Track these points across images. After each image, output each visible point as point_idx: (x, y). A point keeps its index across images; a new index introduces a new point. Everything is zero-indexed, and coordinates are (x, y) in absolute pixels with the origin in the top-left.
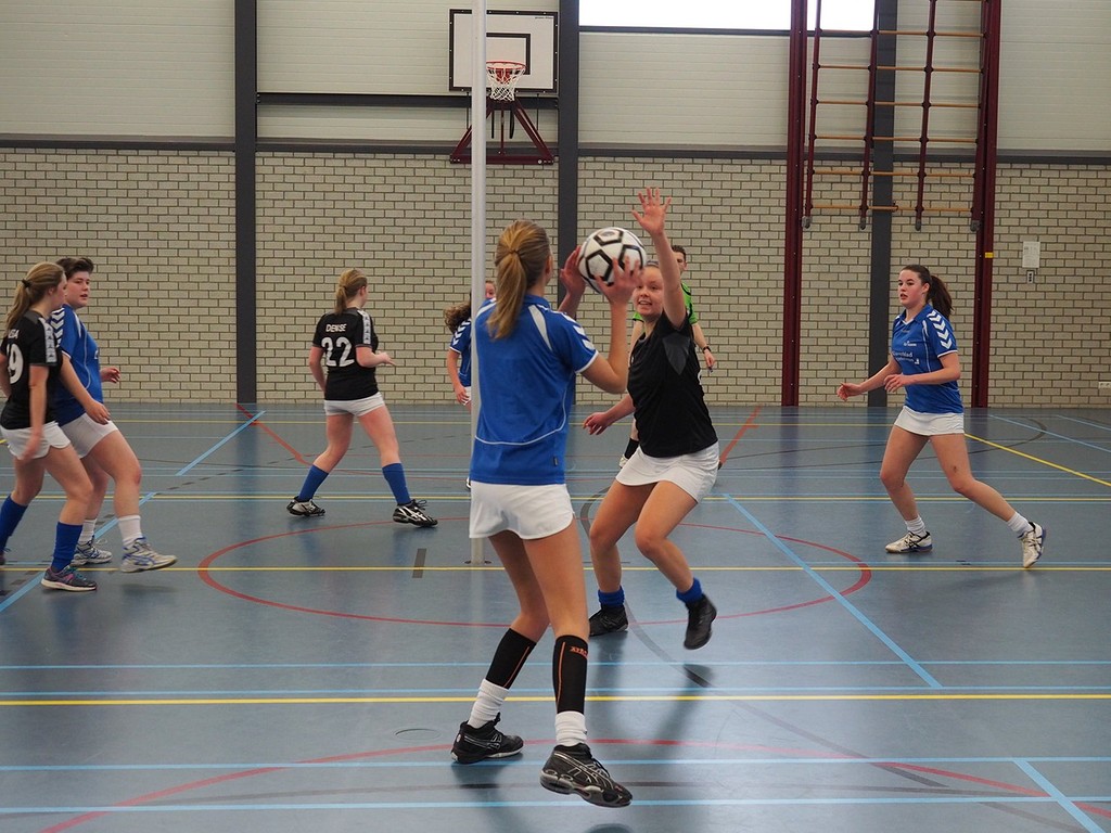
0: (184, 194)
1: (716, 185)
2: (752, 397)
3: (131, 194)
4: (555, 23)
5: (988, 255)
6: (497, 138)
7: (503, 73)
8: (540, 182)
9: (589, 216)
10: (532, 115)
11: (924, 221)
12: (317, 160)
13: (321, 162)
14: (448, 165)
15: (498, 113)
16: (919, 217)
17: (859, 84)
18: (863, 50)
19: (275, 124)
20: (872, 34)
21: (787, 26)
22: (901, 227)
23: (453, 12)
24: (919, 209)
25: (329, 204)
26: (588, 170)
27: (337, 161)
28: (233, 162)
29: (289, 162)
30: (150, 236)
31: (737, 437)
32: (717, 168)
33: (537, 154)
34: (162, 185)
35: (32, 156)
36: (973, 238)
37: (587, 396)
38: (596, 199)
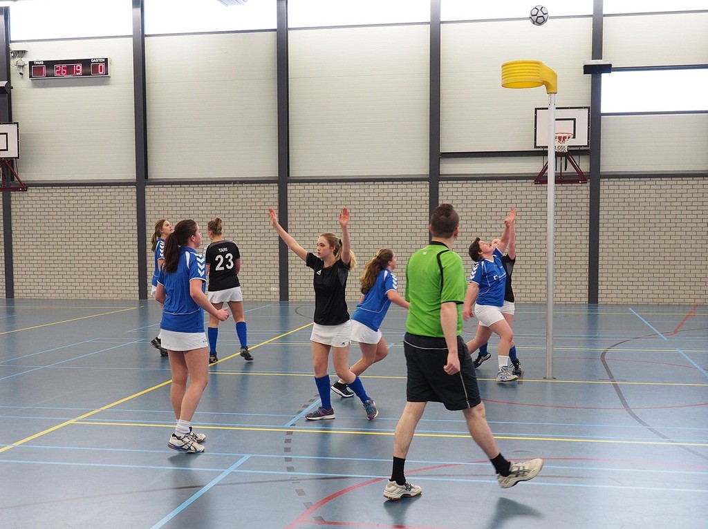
0: (405, 202)
1: (674, 191)
2: (693, 300)
3: (380, 203)
4: (589, 112)
6: (559, 171)
7: (562, 139)
8: (580, 192)
9: (606, 209)
10: (576, 158)
12: (469, 184)
13: (470, 185)
14: (533, 185)
15: (559, 158)
19: (448, 168)
23: (536, 109)
25: (474, 206)
26: (605, 185)
27: (478, 185)
28: (428, 186)
29: (455, 185)
30: (389, 223)
31: (684, 321)
33: (579, 178)
34: (395, 198)
35: (335, 186)
37: (604, 300)
38: (610, 200)
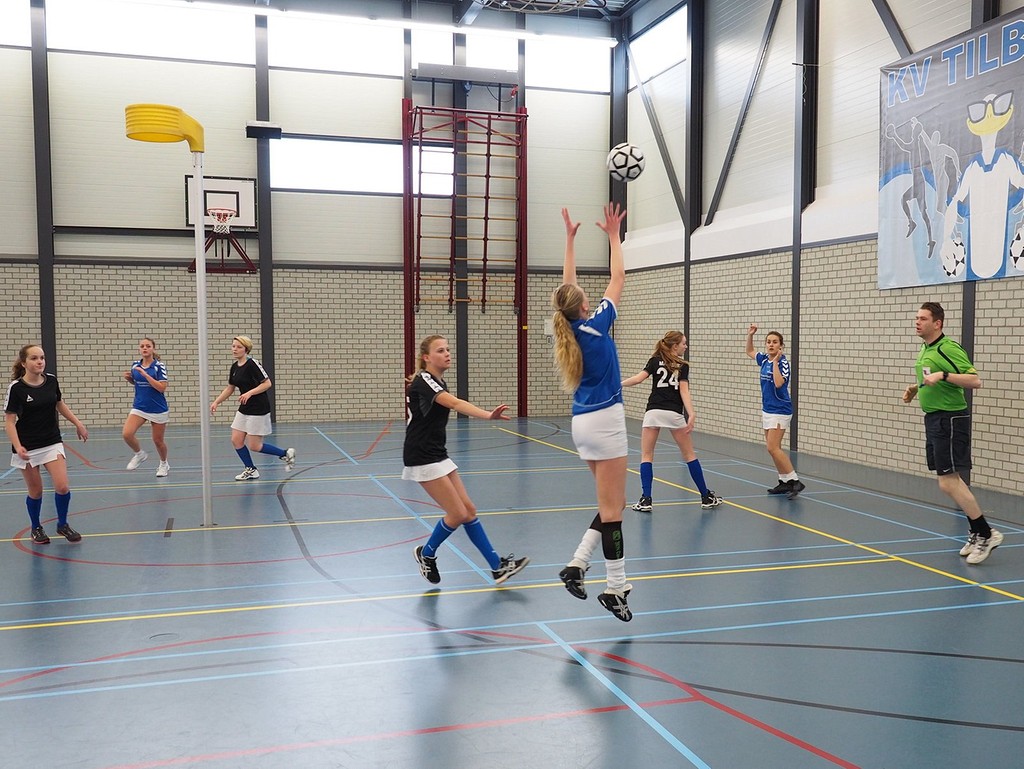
1: (361, 286)
2: (387, 415)
4: (255, 185)
5: (524, 328)
7: (222, 217)
8: (248, 285)
9: (281, 306)
10: (241, 242)
11: (487, 308)
12: (98, 270)
13: (100, 271)
15: (220, 241)
16: (484, 305)
17: (446, 227)
18: (447, 206)
19: (65, 247)
20: (453, 197)
21: (401, 191)
22: (473, 311)
23: (187, 176)
24: (484, 301)
25: (107, 299)
26: (279, 278)
27: (111, 271)
28: (37, 271)
29: (77, 271)
31: (378, 440)
32: (361, 276)
33: (245, 267)
36: (516, 317)
37: (283, 418)
38: (285, 295)
